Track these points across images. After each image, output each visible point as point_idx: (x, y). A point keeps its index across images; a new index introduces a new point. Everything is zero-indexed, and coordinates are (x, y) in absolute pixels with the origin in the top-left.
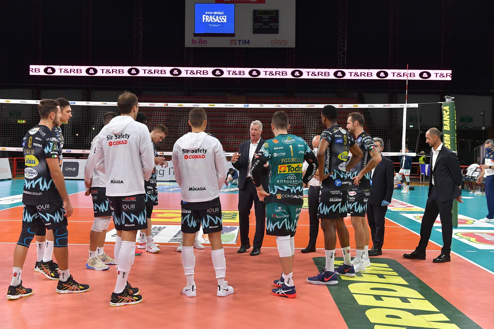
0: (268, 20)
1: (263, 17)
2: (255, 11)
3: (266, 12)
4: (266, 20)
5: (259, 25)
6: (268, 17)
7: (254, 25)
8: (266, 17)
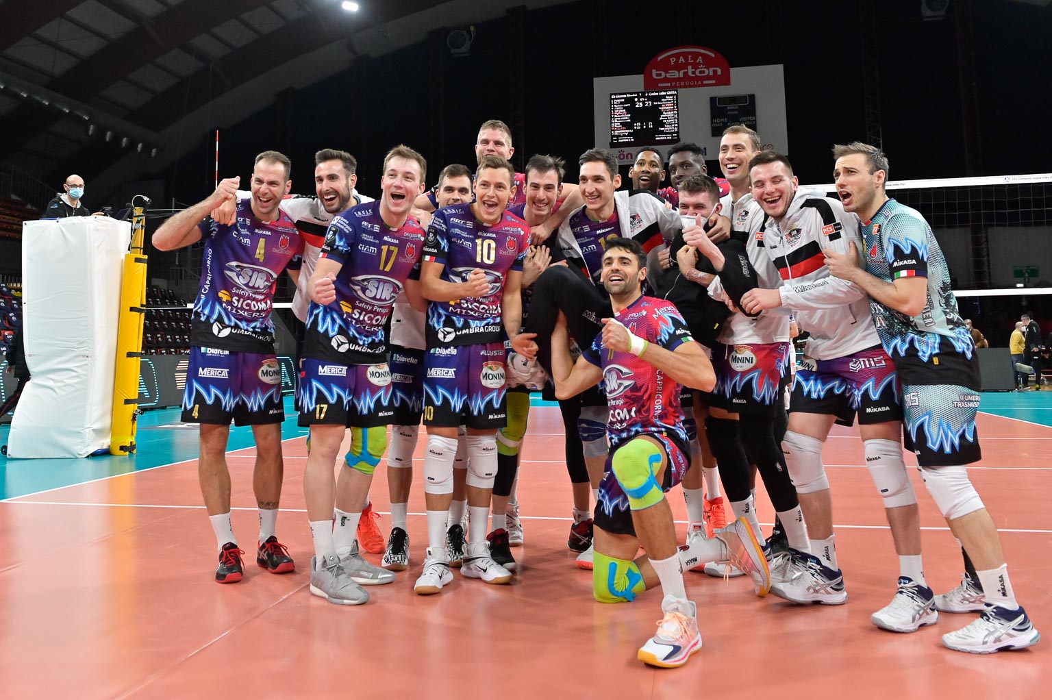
0: (737, 112)
1: (728, 108)
2: (713, 100)
3: (733, 100)
4: (733, 113)
5: (722, 122)
6: (737, 107)
7: (712, 123)
8: (733, 108)
